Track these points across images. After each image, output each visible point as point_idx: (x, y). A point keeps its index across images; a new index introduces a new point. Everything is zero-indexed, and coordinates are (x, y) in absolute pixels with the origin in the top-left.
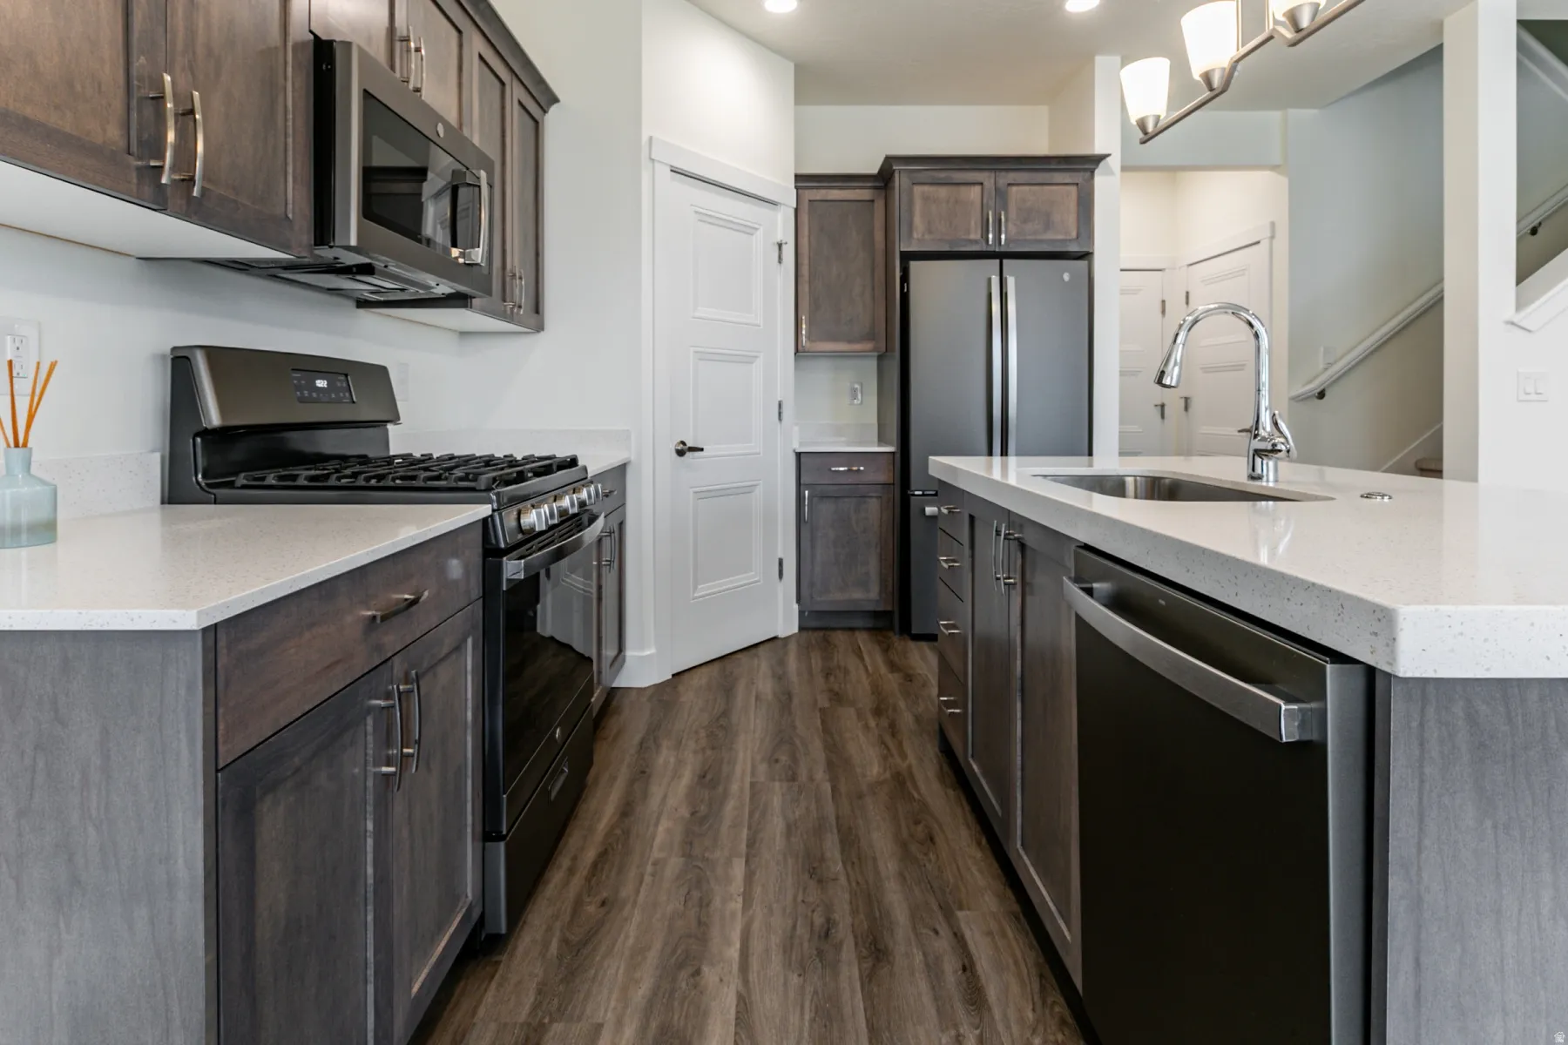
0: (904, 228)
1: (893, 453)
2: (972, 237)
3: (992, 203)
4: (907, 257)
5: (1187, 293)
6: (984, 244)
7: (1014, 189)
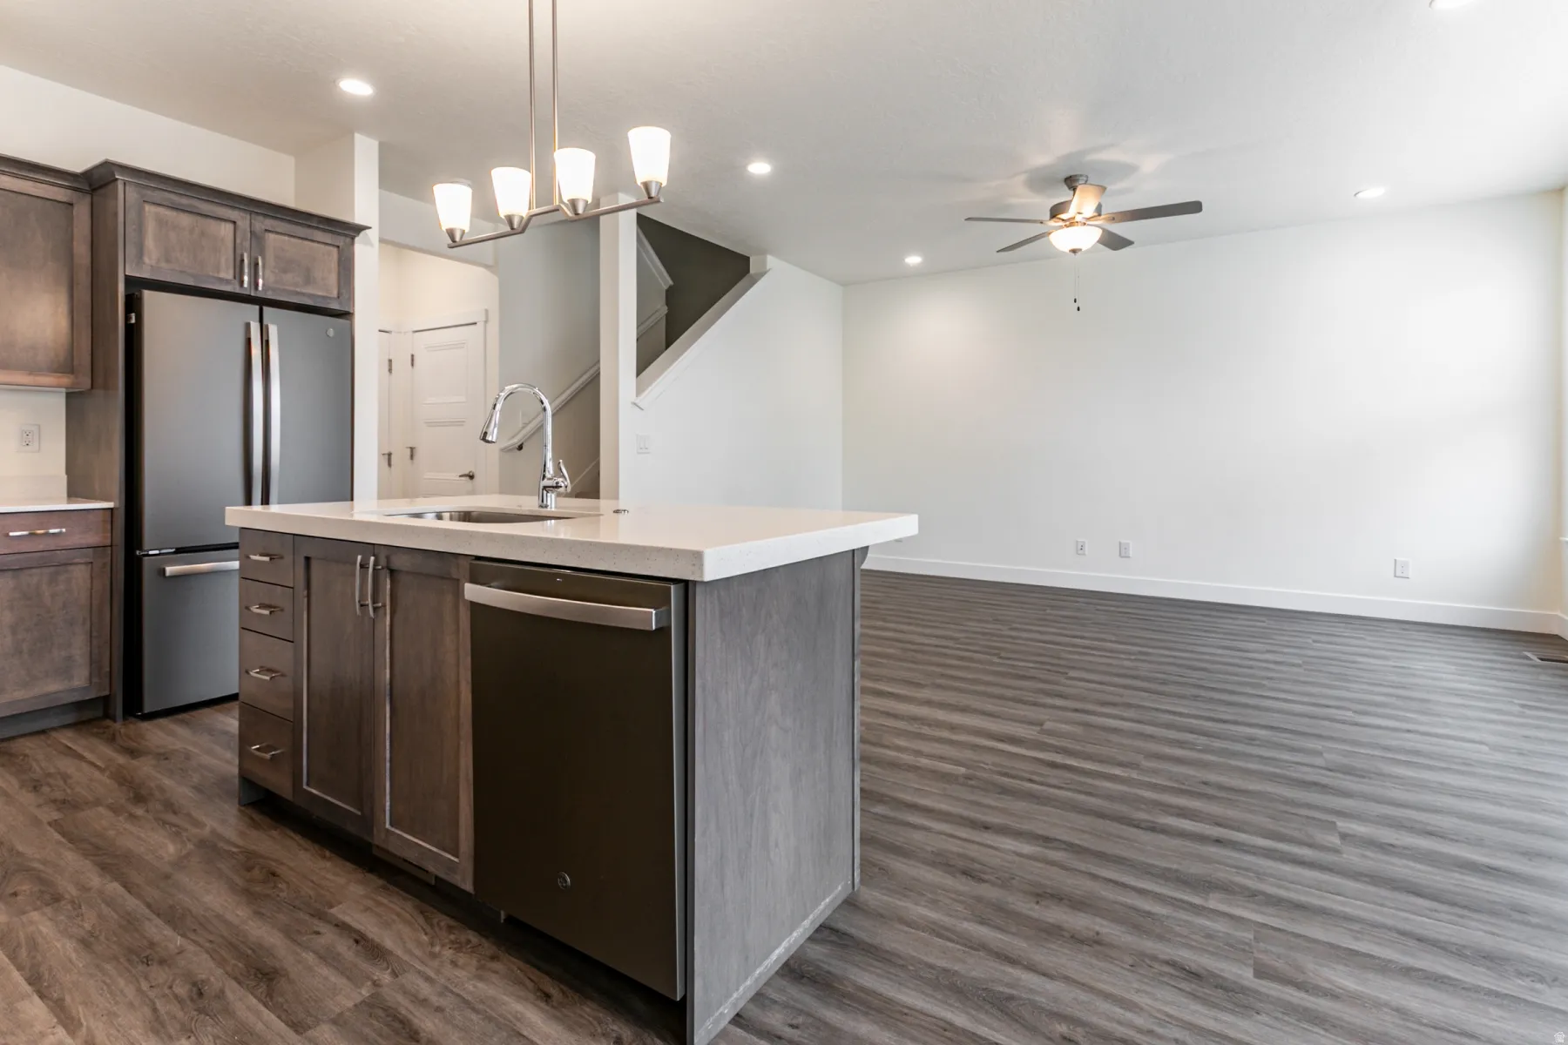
0: (130, 250)
1: (112, 509)
2: (223, 276)
3: (247, 244)
4: (136, 283)
5: (413, 356)
6: (236, 283)
7: (272, 236)
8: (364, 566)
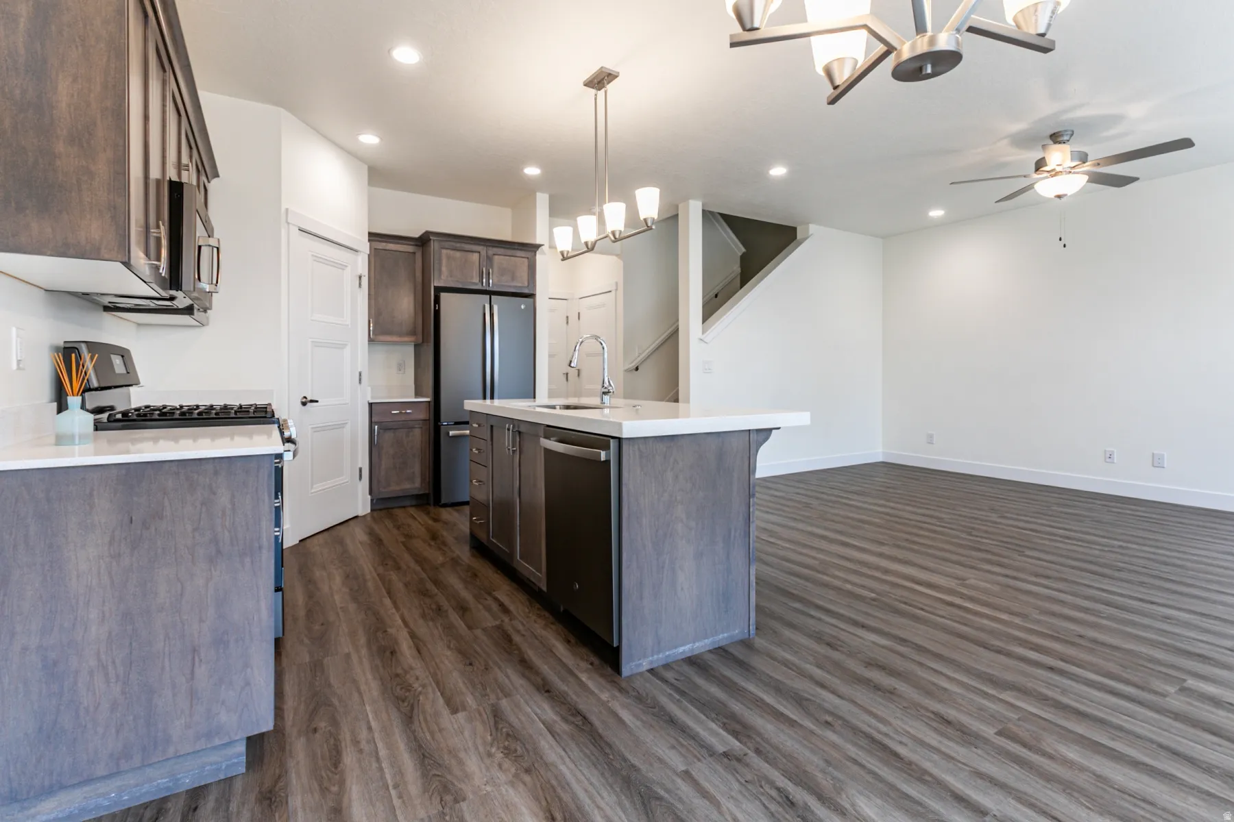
0: (436, 273)
1: (429, 402)
2: (474, 282)
3: (485, 263)
4: (439, 290)
5: (579, 313)
6: (480, 284)
7: (496, 257)
8: (509, 430)
